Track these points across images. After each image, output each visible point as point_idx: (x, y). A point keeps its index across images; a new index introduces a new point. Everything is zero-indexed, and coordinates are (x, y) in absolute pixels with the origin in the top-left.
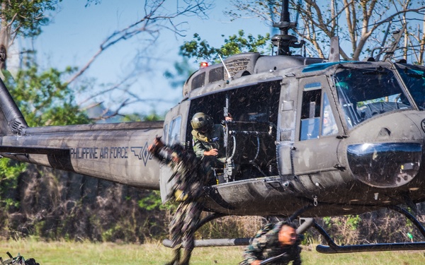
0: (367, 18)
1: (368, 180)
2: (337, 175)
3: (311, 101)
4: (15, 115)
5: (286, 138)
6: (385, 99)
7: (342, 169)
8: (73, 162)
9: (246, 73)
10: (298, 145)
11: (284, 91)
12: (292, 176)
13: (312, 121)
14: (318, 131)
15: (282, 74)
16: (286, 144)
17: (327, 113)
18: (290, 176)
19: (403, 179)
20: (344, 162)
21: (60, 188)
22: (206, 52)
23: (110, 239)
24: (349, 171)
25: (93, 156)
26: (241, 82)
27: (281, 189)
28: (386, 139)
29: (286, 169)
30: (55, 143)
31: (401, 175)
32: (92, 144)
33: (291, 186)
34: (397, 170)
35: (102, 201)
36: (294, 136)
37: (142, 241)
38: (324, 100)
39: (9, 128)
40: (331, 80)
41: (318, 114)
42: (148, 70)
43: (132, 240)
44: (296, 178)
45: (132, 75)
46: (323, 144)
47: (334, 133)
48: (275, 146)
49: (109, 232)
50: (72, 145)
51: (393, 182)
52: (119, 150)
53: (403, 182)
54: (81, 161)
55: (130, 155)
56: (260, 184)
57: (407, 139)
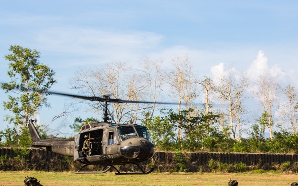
0: (121, 112)
1: (126, 156)
2: (117, 155)
3: (111, 135)
4: (38, 136)
5: (104, 145)
6: (130, 135)
7: (119, 153)
8: (52, 149)
9: (95, 127)
10: (108, 147)
11: (104, 132)
12: (106, 155)
13: (111, 140)
14: (113, 143)
15: (104, 127)
16: (104, 146)
17: (115, 138)
18: (105, 155)
19: (135, 156)
20: (119, 151)
21: (41, 157)
22: (81, 121)
23: (54, 171)
24: (120, 154)
25: (57, 148)
26: (94, 129)
27: (103, 158)
28: (130, 145)
29: (104, 153)
30: (47, 144)
31: (134, 155)
32: (57, 145)
33: (106, 158)
34: (133, 154)
35: (52, 160)
36: (107, 144)
37: (62, 171)
38: (114, 135)
39: (37, 140)
40: (116, 129)
41: (113, 138)
42: (64, 126)
43: (60, 171)
44: (107, 155)
45: (60, 127)
46: (114, 146)
47: (117, 143)
48: (101, 147)
49: (54, 169)
50: (52, 145)
51: (132, 157)
52: (64, 146)
53: (135, 157)
54: (54, 149)
55: (66, 148)
56: (98, 157)
57: (136, 146)
